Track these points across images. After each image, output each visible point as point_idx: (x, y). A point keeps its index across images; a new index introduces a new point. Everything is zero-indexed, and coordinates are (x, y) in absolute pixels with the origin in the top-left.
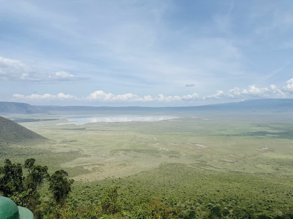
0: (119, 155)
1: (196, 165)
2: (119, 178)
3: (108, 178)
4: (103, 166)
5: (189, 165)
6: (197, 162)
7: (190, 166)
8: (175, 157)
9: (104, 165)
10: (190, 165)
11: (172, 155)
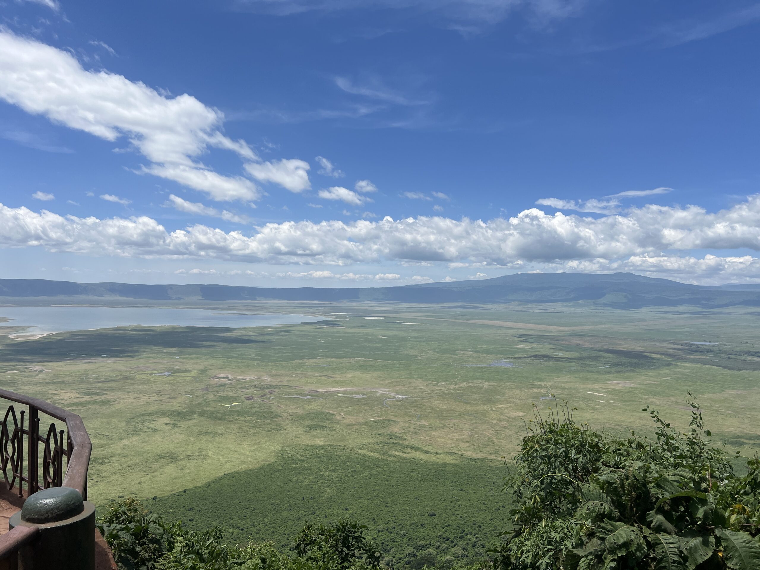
0: (155, 430)
1: (376, 446)
2: (155, 499)
3: (116, 499)
4: (102, 463)
5: (359, 448)
6: (380, 439)
7: (360, 451)
8: (322, 427)
9: (106, 461)
10: (361, 447)
11: (312, 423)
